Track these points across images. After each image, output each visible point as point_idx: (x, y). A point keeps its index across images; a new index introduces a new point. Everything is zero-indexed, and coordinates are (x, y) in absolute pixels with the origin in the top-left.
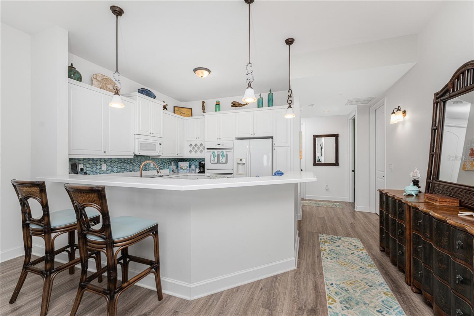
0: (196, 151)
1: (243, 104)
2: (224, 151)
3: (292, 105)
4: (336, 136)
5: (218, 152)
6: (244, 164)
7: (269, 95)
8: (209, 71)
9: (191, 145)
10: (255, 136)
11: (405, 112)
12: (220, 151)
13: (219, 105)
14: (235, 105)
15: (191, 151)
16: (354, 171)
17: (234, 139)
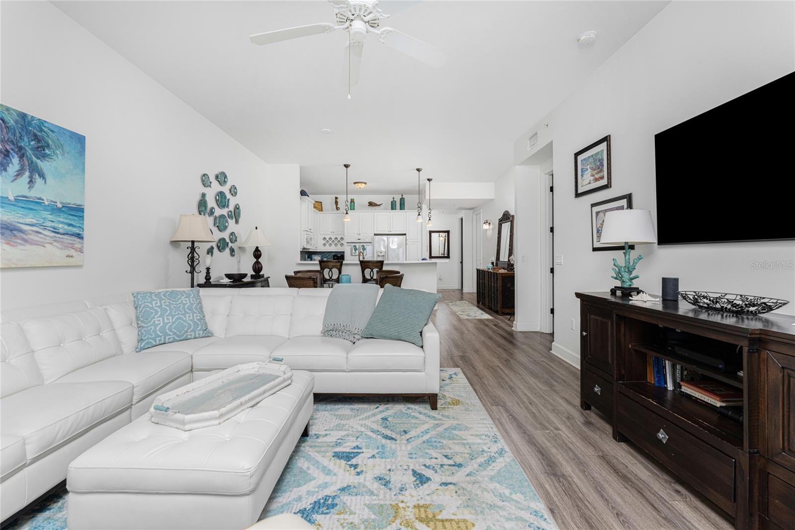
0: (330, 245)
1: (378, 204)
2: (365, 244)
3: (431, 218)
4: (448, 232)
5: (359, 246)
6: (384, 256)
7: (401, 199)
8: (365, 183)
9: (325, 239)
10: (391, 233)
11: (490, 224)
12: (361, 244)
13: (353, 202)
14: (371, 204)
15: (325, 245)
16: (462, 262)
17: (373, 235)
